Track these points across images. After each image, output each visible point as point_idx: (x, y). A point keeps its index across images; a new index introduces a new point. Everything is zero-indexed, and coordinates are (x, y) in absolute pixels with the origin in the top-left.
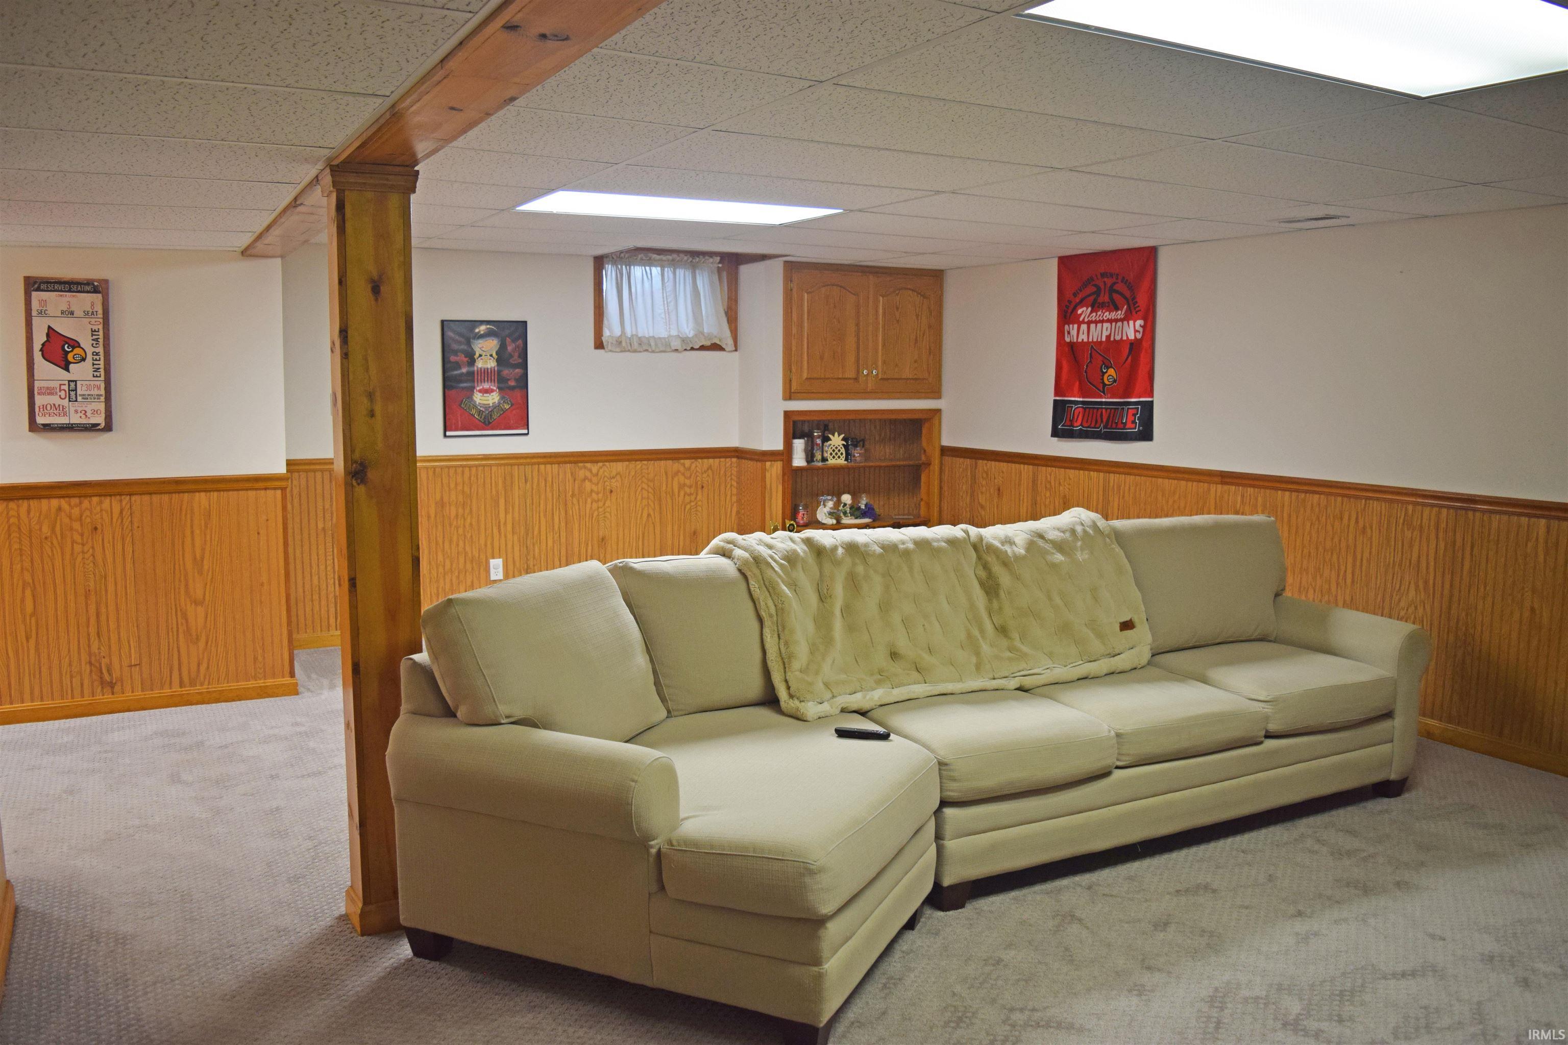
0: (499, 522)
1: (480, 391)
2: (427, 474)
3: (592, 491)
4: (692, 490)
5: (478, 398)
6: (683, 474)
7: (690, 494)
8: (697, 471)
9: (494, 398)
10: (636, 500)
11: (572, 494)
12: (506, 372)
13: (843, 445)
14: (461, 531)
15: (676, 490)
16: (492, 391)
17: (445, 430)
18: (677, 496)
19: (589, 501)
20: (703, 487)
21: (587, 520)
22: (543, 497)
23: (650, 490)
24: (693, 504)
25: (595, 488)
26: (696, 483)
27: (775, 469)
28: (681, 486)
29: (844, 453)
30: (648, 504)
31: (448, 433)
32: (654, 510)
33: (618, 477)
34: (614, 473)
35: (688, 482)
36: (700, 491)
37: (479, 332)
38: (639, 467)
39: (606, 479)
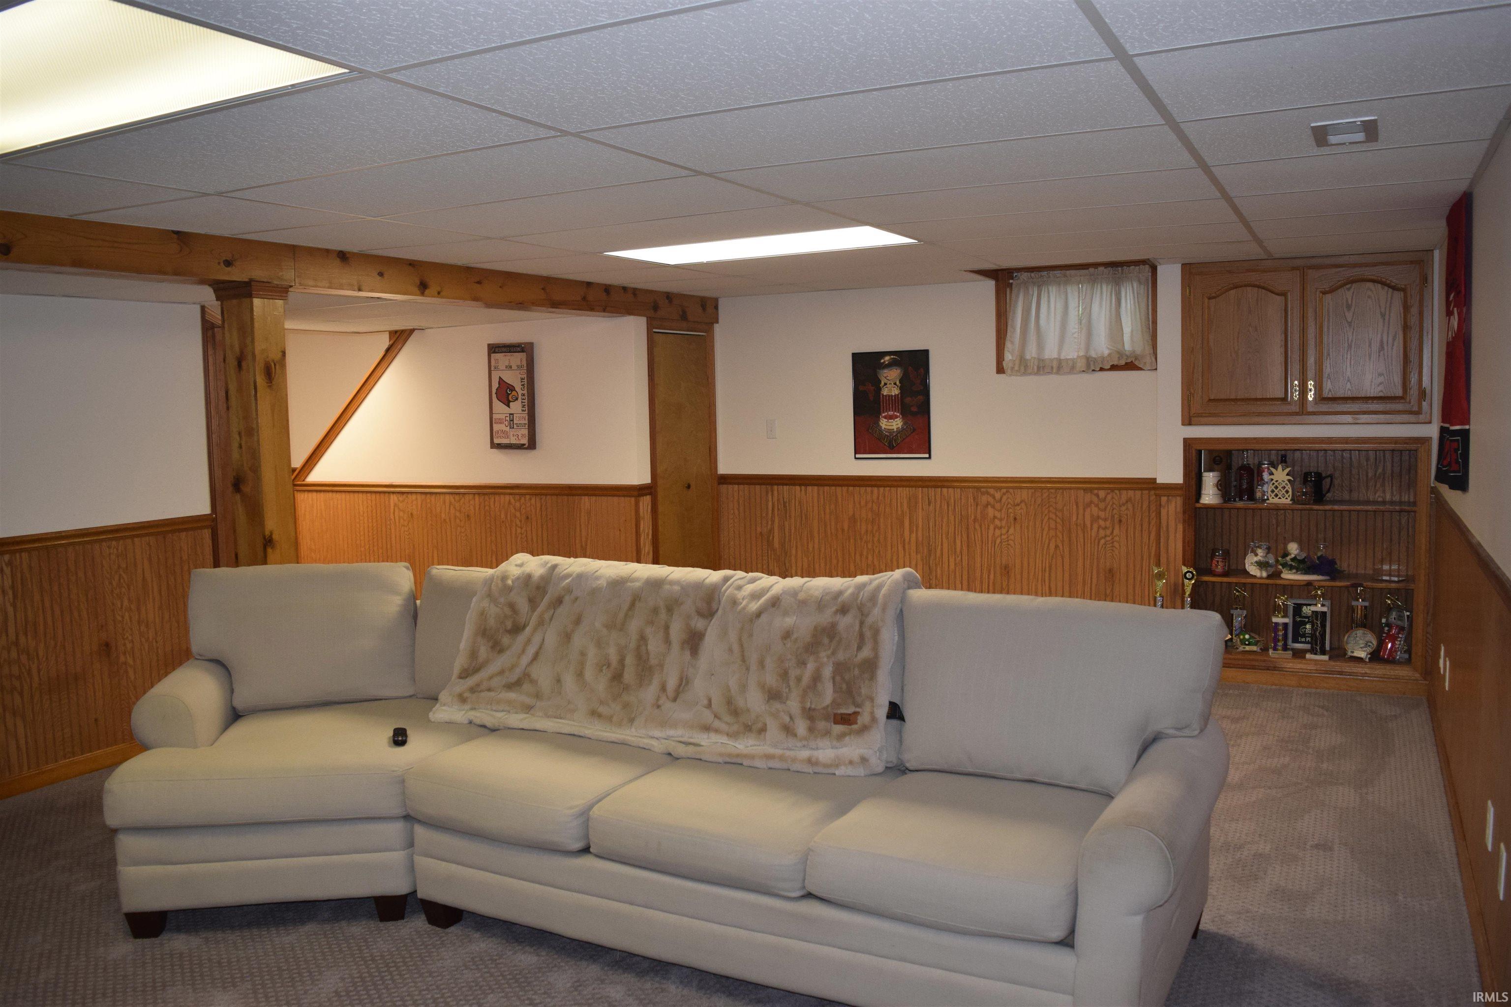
0: (904, 540)
1: (885, 417)
2: (842, 492)
3: (995, 517)
4: (1108, 523)
5: (884, 424)
6: (1097, 506)
7: (1105, 528)
8: (1113, 503)
9: (897, 424)
10: (1043, 530)
11: (975, 519)
12: (908, 400)
13: (1289, 481)
14: (870, 546)
15: (1088, 523)
16: (897, 417)
17: (856, 453)
18: (1089, 529)
19: (992, 527)
20: (1120, 521)
21: (990, 546)
22: (945, 520)
23: (1058, 520)
24: (1108, 539)
25: (998, 514)
26: (1113, 516)
27: (1173, 508)
28: (1095, 519)
29: (1290, 490)
30: (1056, 536)
31: (858, 456)
32: (1063, 541)
33: (1023, 505)
34: (1018, 500)
35: (1102, 514)
36: (1117, 527)
37: (884, 362)
38: (1045, 495)
39: (1009, 506)
